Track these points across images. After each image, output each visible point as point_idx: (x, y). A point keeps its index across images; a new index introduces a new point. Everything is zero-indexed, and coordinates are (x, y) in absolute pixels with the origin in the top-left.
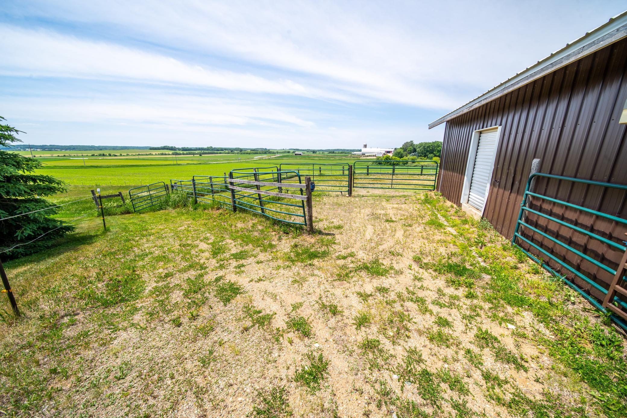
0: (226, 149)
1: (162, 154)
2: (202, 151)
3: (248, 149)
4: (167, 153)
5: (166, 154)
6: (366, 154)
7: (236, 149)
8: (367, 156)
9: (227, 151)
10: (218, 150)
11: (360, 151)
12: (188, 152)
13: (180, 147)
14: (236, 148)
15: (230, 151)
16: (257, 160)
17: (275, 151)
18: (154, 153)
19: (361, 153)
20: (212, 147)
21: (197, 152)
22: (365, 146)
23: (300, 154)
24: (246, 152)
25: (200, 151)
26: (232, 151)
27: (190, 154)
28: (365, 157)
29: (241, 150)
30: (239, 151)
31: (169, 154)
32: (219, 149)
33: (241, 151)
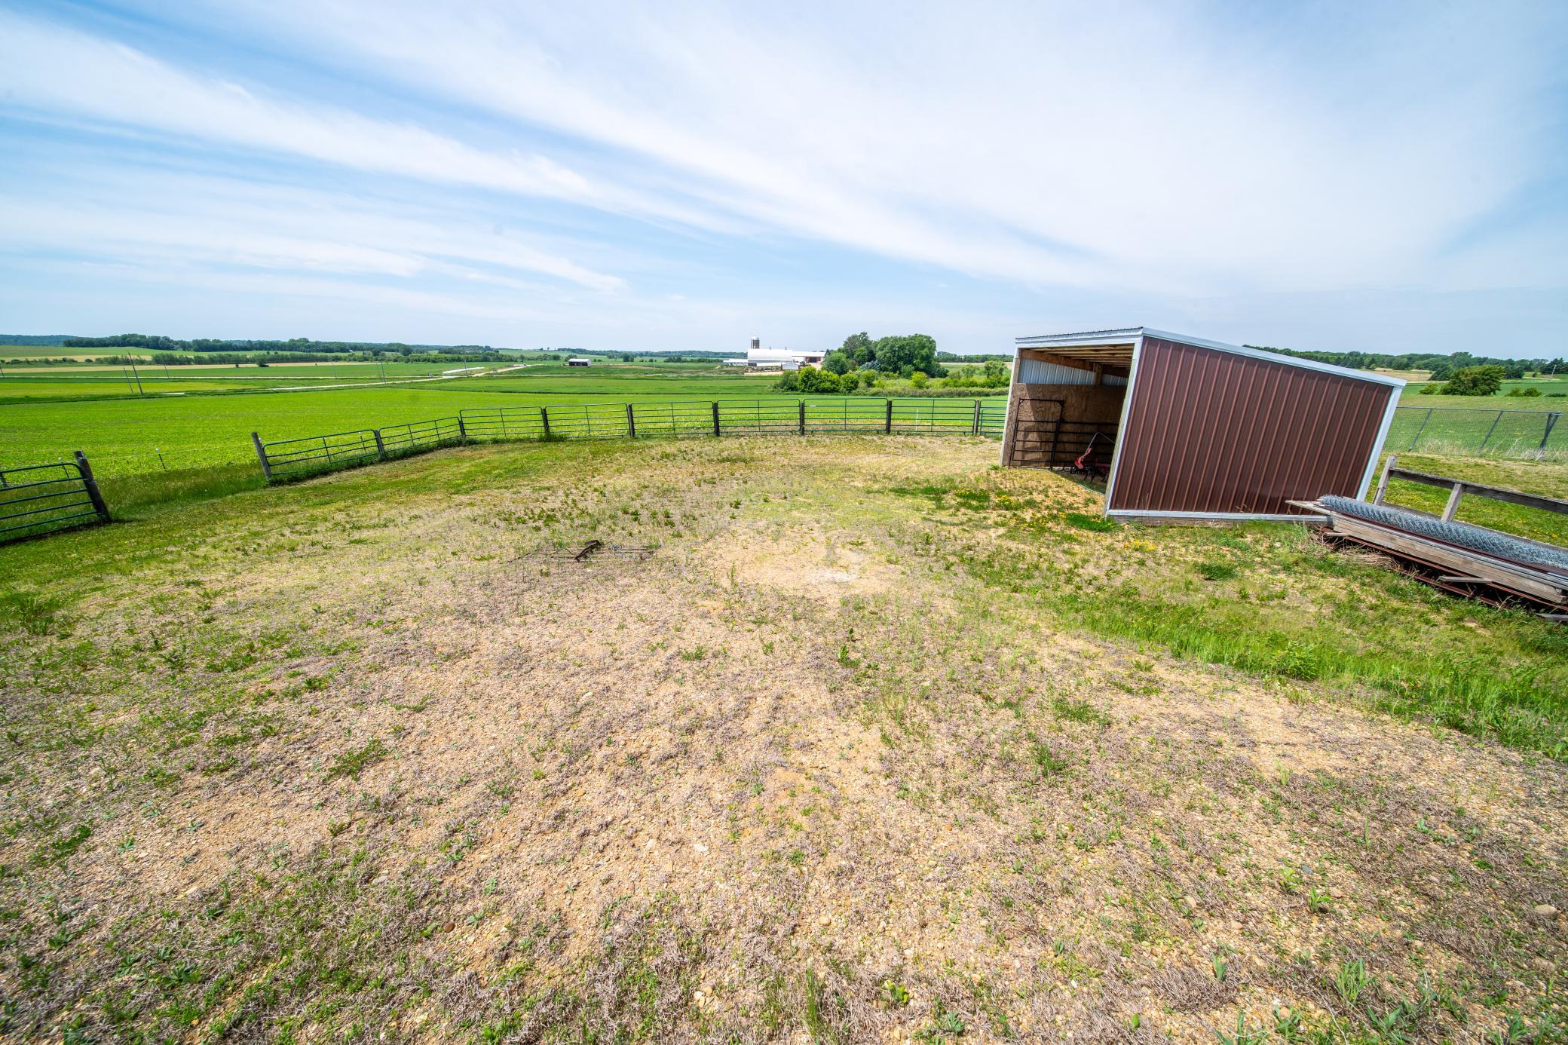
0: (356, 347)
1: (114, 362)
2: (272, 353)
3: (432, 348)
4: (134, 357)
5: (127, 362)
6: (759, 365)
7: (391, 348)
8: (762, 369)
9: (359, 354)
10: (331, 351)
11: (745, 356)
12: (214, 354)
13: (189, 338)
14: (391, 345)
15: (369, 354)
16: (449, 380)
17: (516, 355)
18: (81, 358)
19: (746, 361)
20: (306, 340)
21: (249, 355)
22: (756, 344)
23: (585, 364)
24: (425, 356)
25: (265, 352)
26: (376, 354)
27: (222, 360)
28: (757, 371)
29: (407, 350)
30: (399, 354)
31: (142, 362)
32: (334, 346)
33: (406, 353)
